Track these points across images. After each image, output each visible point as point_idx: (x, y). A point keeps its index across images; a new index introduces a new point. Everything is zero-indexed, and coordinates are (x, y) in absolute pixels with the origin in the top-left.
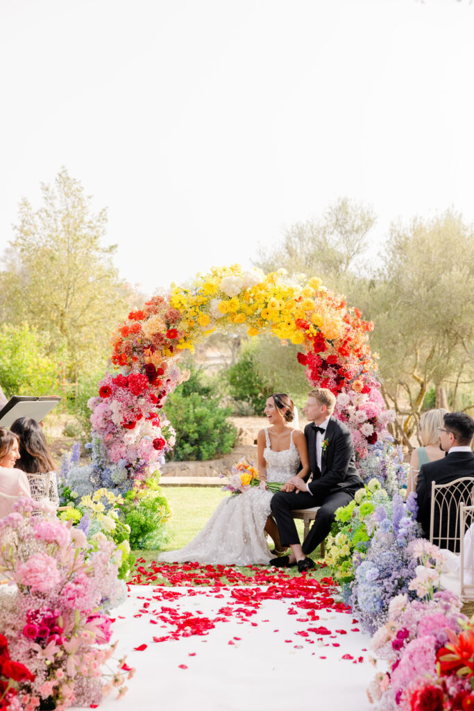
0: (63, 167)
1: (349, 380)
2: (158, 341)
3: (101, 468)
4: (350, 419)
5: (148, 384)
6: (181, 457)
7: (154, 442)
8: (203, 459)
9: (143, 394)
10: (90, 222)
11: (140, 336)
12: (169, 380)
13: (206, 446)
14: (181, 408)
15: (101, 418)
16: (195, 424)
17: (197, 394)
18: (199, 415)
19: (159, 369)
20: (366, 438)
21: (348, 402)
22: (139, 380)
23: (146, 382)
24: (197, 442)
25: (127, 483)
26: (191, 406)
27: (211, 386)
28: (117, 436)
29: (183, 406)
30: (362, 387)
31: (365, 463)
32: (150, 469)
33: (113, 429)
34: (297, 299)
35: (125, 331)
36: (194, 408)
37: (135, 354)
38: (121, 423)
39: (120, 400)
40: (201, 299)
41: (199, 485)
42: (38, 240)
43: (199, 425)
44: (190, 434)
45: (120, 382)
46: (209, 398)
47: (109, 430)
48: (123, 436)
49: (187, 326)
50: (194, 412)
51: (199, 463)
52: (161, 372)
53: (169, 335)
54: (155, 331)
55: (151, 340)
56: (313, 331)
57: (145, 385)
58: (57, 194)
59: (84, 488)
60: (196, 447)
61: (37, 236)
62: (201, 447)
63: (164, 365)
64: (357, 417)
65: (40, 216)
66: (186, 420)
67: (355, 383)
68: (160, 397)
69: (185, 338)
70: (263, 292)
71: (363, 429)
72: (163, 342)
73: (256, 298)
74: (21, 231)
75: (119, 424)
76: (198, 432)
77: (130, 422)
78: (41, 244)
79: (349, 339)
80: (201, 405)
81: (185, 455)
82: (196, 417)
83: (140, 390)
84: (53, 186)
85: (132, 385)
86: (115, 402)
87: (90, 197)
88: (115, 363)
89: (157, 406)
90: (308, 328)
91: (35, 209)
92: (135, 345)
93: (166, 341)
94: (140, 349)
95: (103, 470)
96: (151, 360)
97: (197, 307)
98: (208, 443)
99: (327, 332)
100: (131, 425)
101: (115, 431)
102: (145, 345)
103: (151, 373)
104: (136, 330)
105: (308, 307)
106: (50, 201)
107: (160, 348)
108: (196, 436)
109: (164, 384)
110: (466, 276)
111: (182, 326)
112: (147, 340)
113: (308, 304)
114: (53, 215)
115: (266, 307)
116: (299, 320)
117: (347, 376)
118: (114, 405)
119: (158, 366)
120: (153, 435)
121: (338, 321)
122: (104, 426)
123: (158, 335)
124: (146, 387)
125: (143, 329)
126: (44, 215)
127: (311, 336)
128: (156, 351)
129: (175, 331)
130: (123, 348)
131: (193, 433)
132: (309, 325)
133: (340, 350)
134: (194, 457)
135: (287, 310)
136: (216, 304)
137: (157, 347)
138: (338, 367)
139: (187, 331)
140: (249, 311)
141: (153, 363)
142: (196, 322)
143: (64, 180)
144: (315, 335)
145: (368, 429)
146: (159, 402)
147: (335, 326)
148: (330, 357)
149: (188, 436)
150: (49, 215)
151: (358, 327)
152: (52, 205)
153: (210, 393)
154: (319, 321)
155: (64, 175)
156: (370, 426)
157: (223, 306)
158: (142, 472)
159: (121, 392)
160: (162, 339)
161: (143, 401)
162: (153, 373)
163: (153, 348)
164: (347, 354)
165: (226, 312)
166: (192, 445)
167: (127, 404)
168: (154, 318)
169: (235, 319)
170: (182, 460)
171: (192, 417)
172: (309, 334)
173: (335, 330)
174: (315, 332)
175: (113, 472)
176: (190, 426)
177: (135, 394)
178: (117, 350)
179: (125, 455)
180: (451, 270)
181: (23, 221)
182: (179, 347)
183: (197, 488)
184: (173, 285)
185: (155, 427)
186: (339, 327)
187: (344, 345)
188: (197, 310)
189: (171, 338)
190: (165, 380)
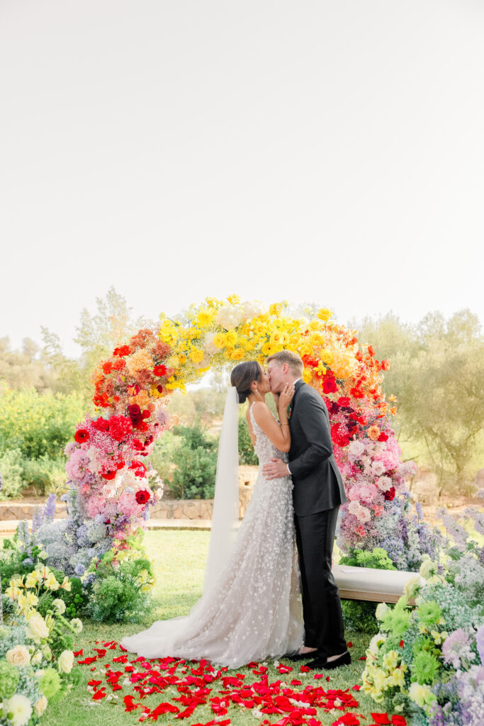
0: (112, 287)
1: (362, 426)
2: (144, 378)
3: (78, 523)
4: (365, 472)
5: (131, 428)
6: (189, 496)
7: (137, 495)
8: (206, 498)
9: (126, 439)
10: (131, 326)
11: (124, 373)
12: (157, 425)
13: (208, 487)
14: (190, 458)
15: (77, 467)
16: (200, 471)
17: (202, 447)
18: (203, 464)
19: (144, 411)
20: (384, 494)
21: (363, 451)
22: (121, 423)
23: (129, 425)
24: (202, 485)
25: (105, 542)
26: (197, 457)
27: (213, 443)
28: (95, 487)
29: (191, 457)
30: (379, 434)
31: (381, 523)
32: (132, 526)
33: (91, 479)
34: (304, 332)
35: (107, 368)
36: (200, 458)
37: (118, 394)
38: (99, 473)
39: (98, 446)
40: (194, 332)
41: (197, 529)
42: (94, 338)
43: (203, 470)
44: (196, 479)
45: (100, 425)
46: (212, 451)
47: (85, 480)
48: (102, 487)
49: (178, 363)
50: (199, 461)
51: (203, 501)
52: (147, 414)
53: (156, 373)
54: (141, 367)
55: (136, 377)
56: (322, 369)
57: (127, 428)
58: (107, 306)
59: (56, 547)
60: (200, 489)
61: (93, 335)
62: (204, 489)
63: (151, 407)
64: (373, 469)
65: (96, 322)
66: (193, 467)
67: (370, 429)
68: (147, 443)
69: (175, 377)
70: (264, 324)
71: (379, 483)
72: (150, 380)
73: (256, 331)
74: (82, 332)
75: (97, 474)
76: (202, 477)
77: (109, 472)
78: (96, 341)
79: (364, 378)
80: (205, 456)
81: (191, 494)
82: (201, 465)
83: (121, 434)
84: (105, 300)
85: (113, 429)
86: (92, 447)
87: (131, 309)
88: (97, 405)
89: (142, 454)
90: (315, 365)
91: (92, 316)
92: (118, 384)
93: (153, 379)
94: (123, 388)
95: (79, 526)
96: (135, 401)
97: (189, 341)
98: (210, 486)
99: (339, 370)
100: (110, 475)
101: (93, 482)
102: (129, 383)
103: (134, 415)
104: (120, 366)
105: (317, 342)
106: (103, 311)
107: (146, 387)
108: (200, 480)
109: (152, 429)
110: (408, 360)
111: (171, 363)
112: (132, 377)
113: (317, 338)
114: (104, 320)
115: (268, 341)
116: (305, 356)
117: (361, 421)
118: (91, 452)
119: (144, 408)
120: (136, 486)
121: (351, 358)
122: (81, 476)
123: (144, 372)
124: (129, 431)
125: (127, 365)
126: (98, 320)
127: (320, 374)
128: (141, 391)
129: (163, 368)
130: (104, 387)
131: (199, 477)
132: (317, 362)
133: (353, 391)
134: (199, 496)
135: (292, 345)
136: (211, 338)
137: (143, 385)
138: (350, 410)
139: (177, 367)
140: (249, 346)
141: (138, 404)
142: (188, 358)
143: (112, 296)
144: (325, 373)
145: (386, 484)
146: (144, 449)
147: (348, 363)
148: (341, 399)
149: (194, 480)
150: (102, 321)
151: (371, 366)
152: (104, 313)
153: (212, 447)
154: (329, 357)
155: (112, 293)
156: (388, 480)
157: (219, 340)
158: (122, 530)
159: (100, 436)
160: (148, 376)
161: (125, 447)
162: (137, 417)
163: (138, 388)
164: (361, 396)
165: (222, 347)
166: (198, 487)
167: (106, 451)
168: (140, 353)
169: (233, 355)
170: (189, 499)
171: (198, 465)
172: (317, 372)
173: (347, 368)
174: (325, 370)
175: (90, 529)
176: (197, 472)
177: (117, 439)
178: (98, 389)
179: (104, 510)
180: (396, 354)
181: (84, 324)
182: (168, 386)
183: (195, 531)
184: (162, 316)
185: (138, 478)
186: (351, 365)
187: (358, 386)
188: (190, 344)
189: (159, 376)
190: (153, 424)
